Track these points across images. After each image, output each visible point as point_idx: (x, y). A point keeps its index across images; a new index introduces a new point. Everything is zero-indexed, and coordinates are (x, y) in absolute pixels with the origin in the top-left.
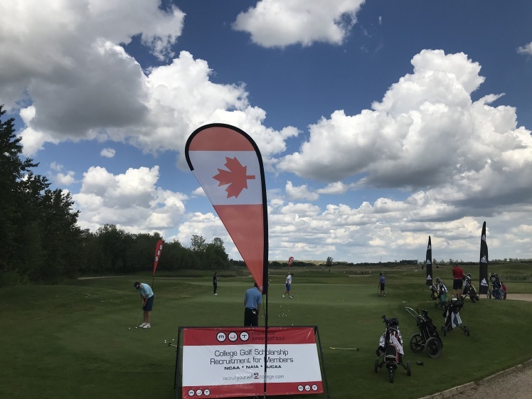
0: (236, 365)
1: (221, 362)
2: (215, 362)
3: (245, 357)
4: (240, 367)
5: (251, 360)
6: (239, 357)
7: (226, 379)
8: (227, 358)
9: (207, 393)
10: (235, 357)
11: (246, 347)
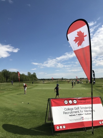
0: (74, 114)
1: (68, 113)
2: (65, 113)
3: (77, 110)
4: (76, 115)
5: (79, 111)
6: (74, 110)
7: (71, 120)
8: (70, 111)
9: (64, 127)
10: (73, 111)
11: (77, 106)
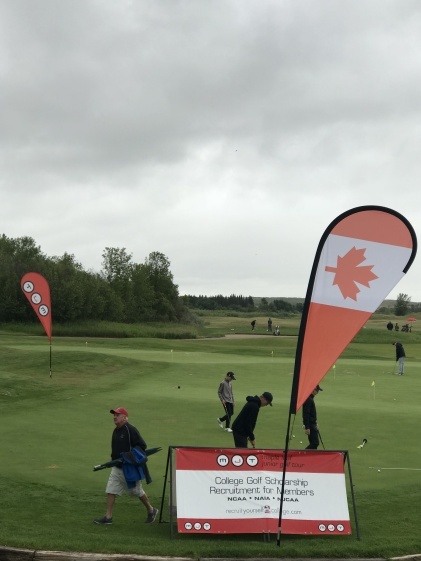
0: (242, 496)
1: (223, 491)
2: (216, 491)
3: (253, 486)
4: (247, 498)
5: (261, 490)
6: (245, 486)
7: (230, 511)
8: (231, 487)
9: (207, 527)
10: (240, 486)
11: (255, 474)
